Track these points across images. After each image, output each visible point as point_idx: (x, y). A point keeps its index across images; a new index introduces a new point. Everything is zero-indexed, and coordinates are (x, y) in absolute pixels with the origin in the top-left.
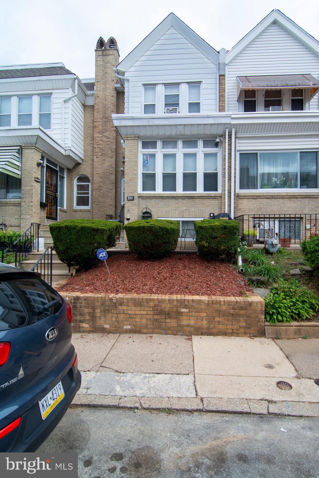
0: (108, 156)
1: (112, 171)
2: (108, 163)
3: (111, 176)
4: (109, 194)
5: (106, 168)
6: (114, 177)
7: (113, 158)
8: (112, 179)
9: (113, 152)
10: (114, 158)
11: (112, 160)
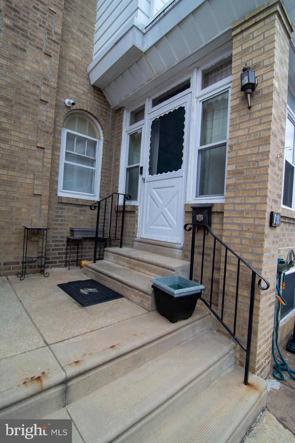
0: (35, 44)
1: (44, 93)
2: (35, 66)
3: (42, 107)
4: (31, 161)
5: (27, 77)
6: (52, 115)
7: (53, 60)
8: (44, 118)
9: (55, 42)
10: (55, 61)
11: (46, 62)
